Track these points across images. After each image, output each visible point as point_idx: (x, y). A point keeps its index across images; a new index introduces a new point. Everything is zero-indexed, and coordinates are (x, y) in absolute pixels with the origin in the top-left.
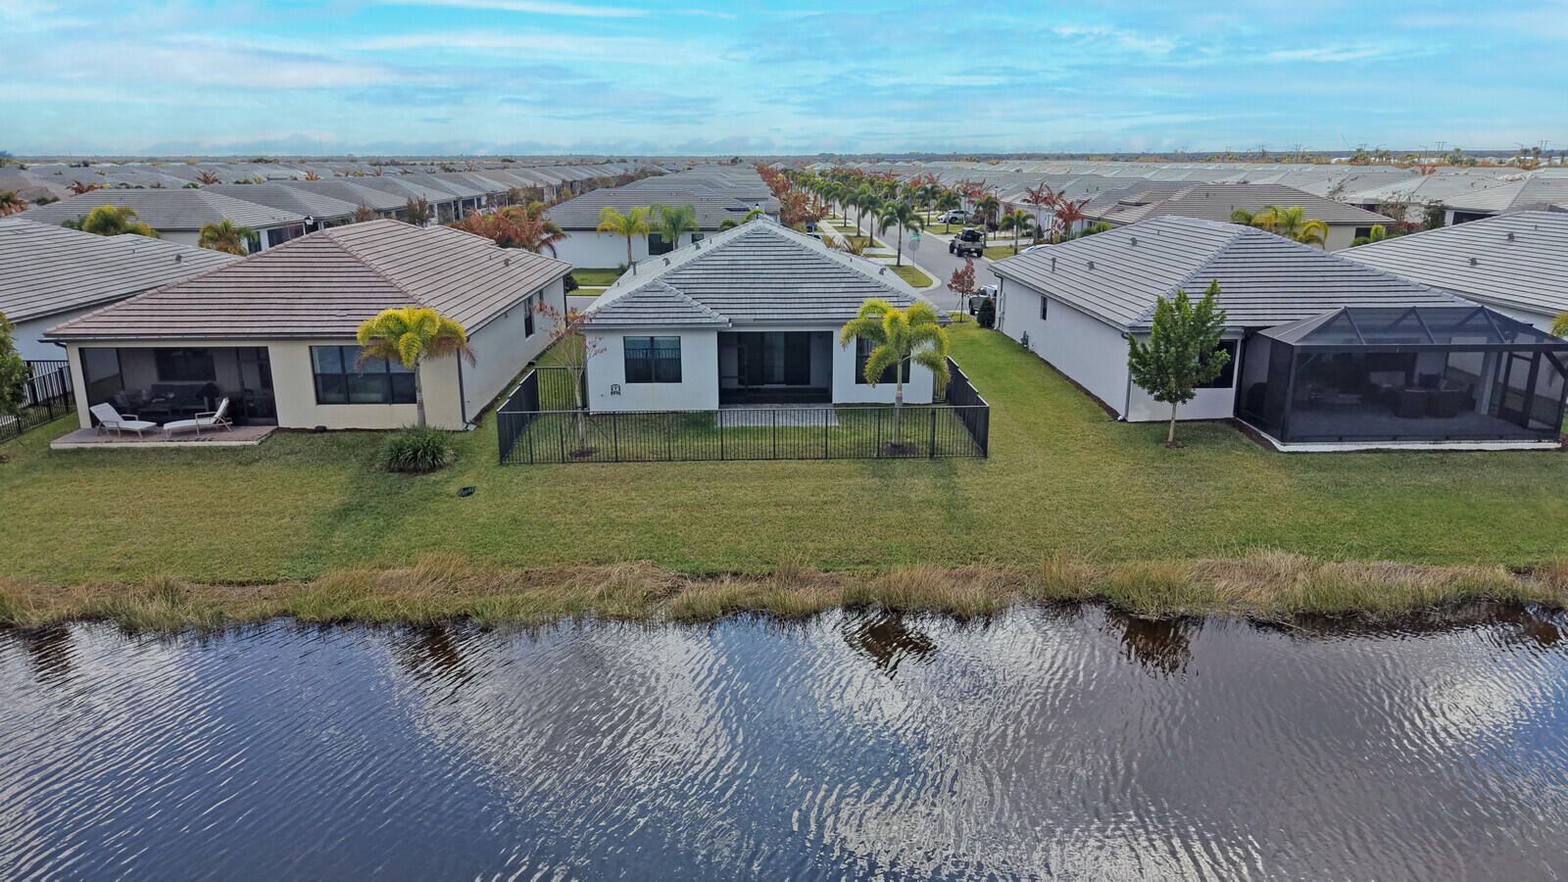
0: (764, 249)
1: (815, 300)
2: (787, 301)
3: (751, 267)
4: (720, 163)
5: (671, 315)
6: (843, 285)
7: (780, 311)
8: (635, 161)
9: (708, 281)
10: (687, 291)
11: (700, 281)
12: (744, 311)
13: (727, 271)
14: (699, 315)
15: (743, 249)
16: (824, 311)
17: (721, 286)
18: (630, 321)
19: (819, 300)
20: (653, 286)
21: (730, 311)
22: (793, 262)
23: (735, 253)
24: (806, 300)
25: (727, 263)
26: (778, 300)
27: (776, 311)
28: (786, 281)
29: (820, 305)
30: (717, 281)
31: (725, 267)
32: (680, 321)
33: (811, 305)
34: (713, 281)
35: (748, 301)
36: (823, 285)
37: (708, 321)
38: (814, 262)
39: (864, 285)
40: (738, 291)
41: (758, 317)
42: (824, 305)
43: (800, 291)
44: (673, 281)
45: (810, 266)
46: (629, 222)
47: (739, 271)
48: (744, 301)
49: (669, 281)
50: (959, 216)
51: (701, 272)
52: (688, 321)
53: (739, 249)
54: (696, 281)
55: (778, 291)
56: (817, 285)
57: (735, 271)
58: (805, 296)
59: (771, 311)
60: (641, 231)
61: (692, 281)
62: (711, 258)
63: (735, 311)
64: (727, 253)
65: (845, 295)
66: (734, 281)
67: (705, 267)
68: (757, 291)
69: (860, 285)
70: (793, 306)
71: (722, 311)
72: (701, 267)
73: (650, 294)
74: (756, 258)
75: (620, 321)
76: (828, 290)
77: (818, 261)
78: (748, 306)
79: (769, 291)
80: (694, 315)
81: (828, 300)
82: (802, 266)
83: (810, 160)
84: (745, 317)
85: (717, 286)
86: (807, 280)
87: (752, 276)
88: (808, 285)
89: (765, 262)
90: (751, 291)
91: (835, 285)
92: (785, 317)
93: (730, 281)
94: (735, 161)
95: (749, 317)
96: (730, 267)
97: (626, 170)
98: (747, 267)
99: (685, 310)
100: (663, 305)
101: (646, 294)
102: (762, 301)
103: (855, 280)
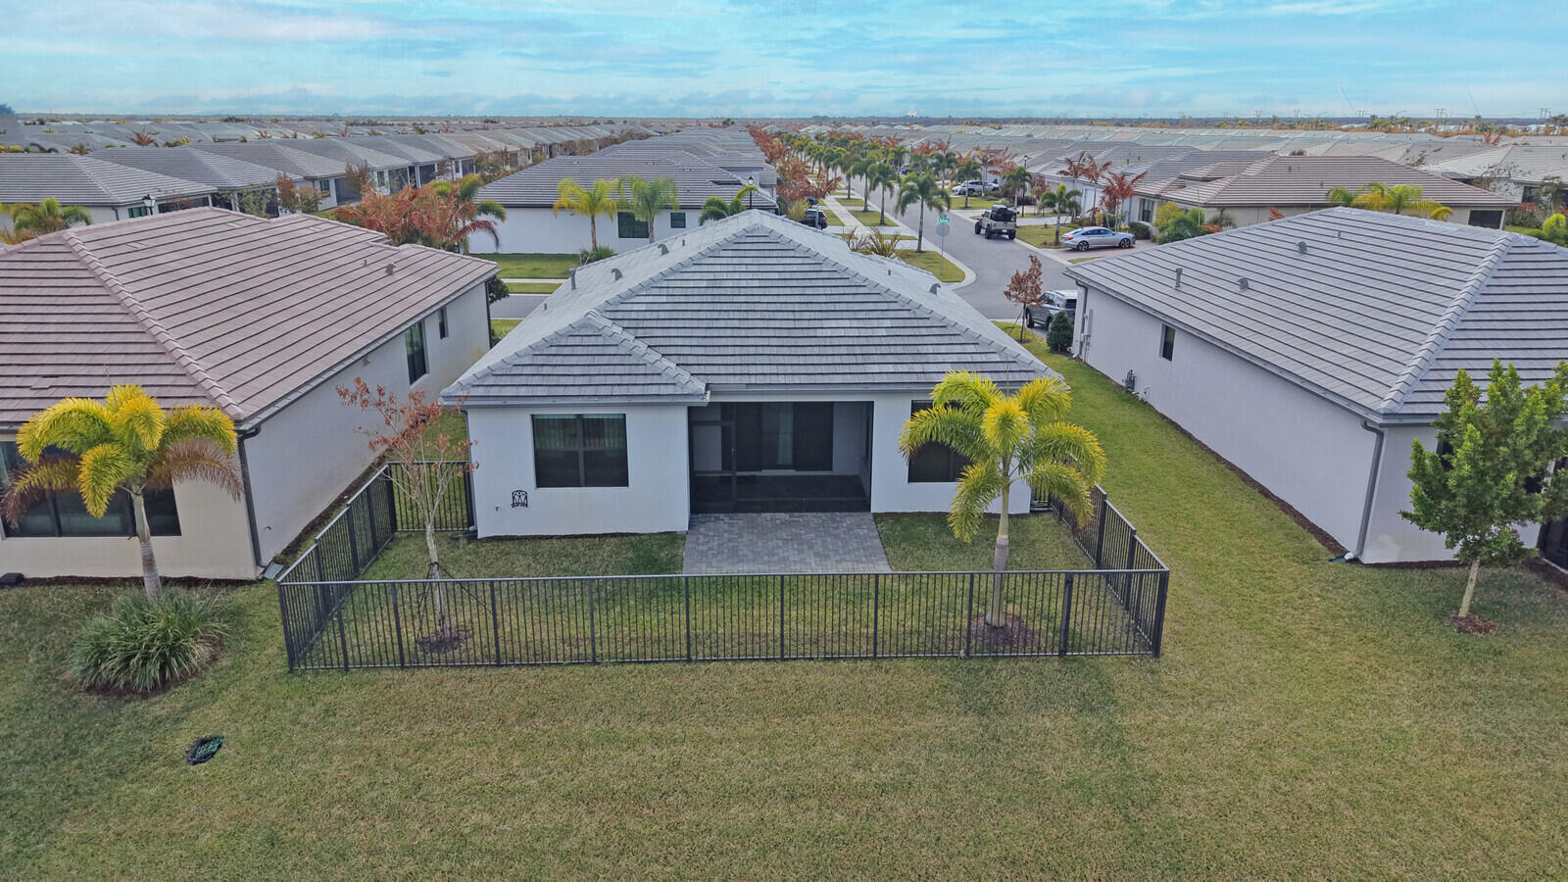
0: (762, 261)
1: (844, 350)
2: (800, 351)
3: (743, 291)
4: (711, 125)
5: (611, 380)
6: (888, 323)
7: (789, 369)
8: (625, 122)
9: (675, 315)
10: (640, 333)
11: (662, 315)
12: (731, 370)
13: (704, 299)
14: (656, 379)
15: (730, 261)
16: (860, 369)
17: (695, 324)
18: (540, 391)
19: (851, 350)
20: (584, 326)
21: (709, 369)
22: (808, 283)
23: (718, 268)
24: (829, 351)
25: (705, 284)
26: (786, 351)
27: (781, 369)
28: (798, 315)
29: (853, 360)
30: (689, 315)
31: (703, 291)
32: (623, 390)
33: (837, 360)
34: (681, 315)
35: (738, 351)
36: (855, 323)
37: (670, 390)
38: (839, 283)
39: (921, 323)
40: (722, 333)
41: (753, 380)
42: (860, 359)
43: (819, 333)
44: (619, 315)
45: (834, 291)
46: (592, 197)
47: (723, 299)
48: (731, 351)
49: (613, 315)
50: (977, 187)
51: (664, 299)
52: (636, 390)
53: (724, 261)
54: (654, 315)
55: (785, 333)
56: (847, 323)
57: (717, 299)
58: (828, 342)
59: (774, 369)
60: (607, 209)
61: (648, 315)
62: (679, 276)
63: (716, 370)
64: (705, 268)
65: (892, 341)
66: (715, 315)
67: (671, 291)
68: (751, 333)
69: (915, 323)
70: (810, 360)
71: (696, 369)
72: (664, 291)
73: (577, 341)
74: (750, 276)
75: (523, 391)
76: (863, 332)
77: (846, 283)
78: (737, 360)
79: (771, 333)
80: (649, 380)
81: (865, 350)
82: (821, 291)
83: (805, 122)
84: (732, 380)
85: (688, 324)
86: (832, 315)
87: (744, 307)
88: (834, 324)
89: (763, 283)
90: (743, 333)
91: (875, 323)
92: (796, 380)
93: (709, 315)
94: (727, 123)
95: (737, 380)
96: (710, 291)
97: (612, 132)
98: (736, 291)
99: (634, 370)
100: (597, 360)
101: (572, 341)
102: (760, 350)
103: (905, 314)
